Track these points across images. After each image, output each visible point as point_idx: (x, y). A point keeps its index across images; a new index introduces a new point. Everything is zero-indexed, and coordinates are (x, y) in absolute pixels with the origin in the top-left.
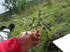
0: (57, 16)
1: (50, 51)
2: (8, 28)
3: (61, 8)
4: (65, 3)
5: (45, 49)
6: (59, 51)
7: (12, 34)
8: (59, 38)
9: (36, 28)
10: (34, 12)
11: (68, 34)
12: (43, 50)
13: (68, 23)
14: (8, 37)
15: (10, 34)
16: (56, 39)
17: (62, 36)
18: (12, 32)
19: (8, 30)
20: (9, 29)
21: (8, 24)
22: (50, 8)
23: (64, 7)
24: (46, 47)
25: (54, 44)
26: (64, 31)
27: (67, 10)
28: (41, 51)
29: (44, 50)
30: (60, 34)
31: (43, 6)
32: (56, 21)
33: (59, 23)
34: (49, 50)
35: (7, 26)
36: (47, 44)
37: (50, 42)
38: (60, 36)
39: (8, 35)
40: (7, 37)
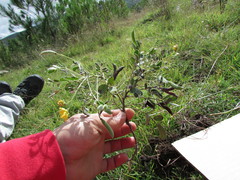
0: (190, 57)
1: (162, 175)
2: (17, 93)
3: (205, 30)
4: (219, 15)
5: (145, 170)
6: (193, 178)
7: (32, 112)
8: (193, 131)
9: (123, 103)
10: (111, 38)
11: (224, 117)
12: (136, 173)
13: (227, 83)
14: (16, 124)
15: (23, 112)
16: (183, 134)
17: (205, 125)
18: (32, 106)
19: (19, 100)
20: (19, 97)
21: (18, 78)
22: (166, 30)
23: (215, 27)
24: (148, 161)
25: (176, 154)
26: (213, 109)
27: (224, 38)
28: (132, 176)
29: (140, 172)
30: (197, 117)
31: (142, 20)
32: (185, 74)
33: (197, 81)
34: (158, 172)
35: (14, 85)
36: (153, 152)
37: (162, 145)
38: (199, 124)
39: (15, 117)
40: (12, 123)
